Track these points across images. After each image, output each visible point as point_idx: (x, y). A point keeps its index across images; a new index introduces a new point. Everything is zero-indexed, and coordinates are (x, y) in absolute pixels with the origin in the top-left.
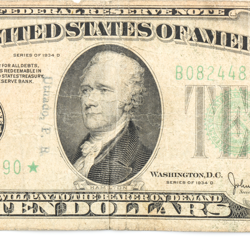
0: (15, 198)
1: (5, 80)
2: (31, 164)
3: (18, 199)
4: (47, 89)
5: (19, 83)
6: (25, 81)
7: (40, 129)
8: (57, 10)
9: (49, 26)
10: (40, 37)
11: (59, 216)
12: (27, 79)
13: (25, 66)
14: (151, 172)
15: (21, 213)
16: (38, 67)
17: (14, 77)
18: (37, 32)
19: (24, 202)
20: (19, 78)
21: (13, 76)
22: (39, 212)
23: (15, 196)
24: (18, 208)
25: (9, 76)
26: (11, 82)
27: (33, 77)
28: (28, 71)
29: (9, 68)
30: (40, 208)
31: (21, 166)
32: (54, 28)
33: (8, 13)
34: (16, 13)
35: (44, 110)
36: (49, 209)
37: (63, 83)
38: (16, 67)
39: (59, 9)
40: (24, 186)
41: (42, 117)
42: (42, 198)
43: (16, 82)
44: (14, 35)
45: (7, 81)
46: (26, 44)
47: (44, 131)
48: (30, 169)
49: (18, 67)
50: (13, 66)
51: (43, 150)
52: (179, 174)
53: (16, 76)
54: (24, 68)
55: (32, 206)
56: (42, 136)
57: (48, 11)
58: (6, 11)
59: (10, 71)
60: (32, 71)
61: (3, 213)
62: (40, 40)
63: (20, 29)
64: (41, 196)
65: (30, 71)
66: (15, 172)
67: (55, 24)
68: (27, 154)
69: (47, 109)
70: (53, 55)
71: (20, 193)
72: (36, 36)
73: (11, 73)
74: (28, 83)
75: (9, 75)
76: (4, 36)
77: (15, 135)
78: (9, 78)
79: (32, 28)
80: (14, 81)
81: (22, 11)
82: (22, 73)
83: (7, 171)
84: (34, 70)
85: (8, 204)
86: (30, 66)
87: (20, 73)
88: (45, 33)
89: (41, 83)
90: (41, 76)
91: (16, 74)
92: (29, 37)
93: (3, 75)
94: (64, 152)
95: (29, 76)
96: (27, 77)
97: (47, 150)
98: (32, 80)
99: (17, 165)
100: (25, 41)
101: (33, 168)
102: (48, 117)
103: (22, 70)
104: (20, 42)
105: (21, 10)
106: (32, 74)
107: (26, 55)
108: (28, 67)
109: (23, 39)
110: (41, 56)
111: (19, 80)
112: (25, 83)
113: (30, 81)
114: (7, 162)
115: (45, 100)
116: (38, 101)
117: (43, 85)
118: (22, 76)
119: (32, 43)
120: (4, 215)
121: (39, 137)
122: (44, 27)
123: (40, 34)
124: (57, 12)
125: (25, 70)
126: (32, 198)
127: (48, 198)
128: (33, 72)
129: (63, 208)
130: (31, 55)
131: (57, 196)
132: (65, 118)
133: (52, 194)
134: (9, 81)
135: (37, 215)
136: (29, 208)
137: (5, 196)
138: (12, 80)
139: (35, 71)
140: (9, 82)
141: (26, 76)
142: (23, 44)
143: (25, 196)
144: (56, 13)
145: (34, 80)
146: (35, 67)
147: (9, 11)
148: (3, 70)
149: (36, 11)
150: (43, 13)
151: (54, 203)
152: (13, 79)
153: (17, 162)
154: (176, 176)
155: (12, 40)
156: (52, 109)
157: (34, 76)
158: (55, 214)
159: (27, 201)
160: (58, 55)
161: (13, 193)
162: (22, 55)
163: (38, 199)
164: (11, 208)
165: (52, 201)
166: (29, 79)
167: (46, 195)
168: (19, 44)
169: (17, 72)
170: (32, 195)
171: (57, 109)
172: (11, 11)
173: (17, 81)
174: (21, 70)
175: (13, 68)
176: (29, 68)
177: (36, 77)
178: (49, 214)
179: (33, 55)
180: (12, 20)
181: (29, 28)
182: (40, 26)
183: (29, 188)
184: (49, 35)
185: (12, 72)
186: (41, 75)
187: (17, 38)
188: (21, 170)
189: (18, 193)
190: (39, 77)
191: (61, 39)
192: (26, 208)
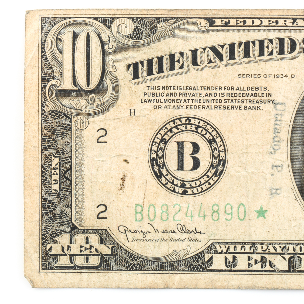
0: (238, 250)
1: (228, 106)
2: (259, 209)
3: (243, 251)
4: (279, 118)
5: (245, 109)
6: (252, 108)
7: (271, 166)
8: (292, 21)
9: (281, 41)
10: (271, 53)
11: (293, 272)
12: (254, 105)
13: (253, 89)
15: (246, 268)
16: (268, 90)
17: (238, 103)
18: (268, 47)
19: (250, 255)
20: (245, 104)
21: (237, 101)
22: (268, 267)
23: (239, 247)
24: (242, 262)
26: (235, 108)
27: (261, 102)
28: (256, 95)
29: (232, 92)
30: (270, 262)
31: (247, 210)
32: (288, 43)
33: (231, 24)
34: (242, 24)
35: (275, 143)
36: (281, 263)
37: (298, 110)
38: (241, 90)
39: (294, 20)
40: (250, 235)
41: (273, 151)
42: (272, 251)
43: (240, 108)
44: (239, 52)
45: (230, 107)
46: (254, 62)
47: (275, 168)
48: (257, 215)
49: (244, 90)
50: (237, 89)
51: (274, 191)
53: (240, 102)
54: (250, 92)
55: (259, 259)
56: (272, 175)
57: (281, 23)
58: (229, 22)
59: (234, 95)
60: (260, 95)
61: (224, 268)
62: (270, 57)
63: (247, 44)
64: (271, 247)
65: (258, 95)
66: (239, 218)
67: (290, 39)
68: (254, 196)
69: (278, 141)
70: (286, 76)
71: (244, 243)
72: (266, 53)
73: (235, 98)
74: (255, 109)
75: (232, 100)
76: (226, 53)
77: (239, 174)
78: (232, 104)
79: (261, 42)
80: (239, 107)
81: (249, 22)
82: (249, 98)
83: (229, 217)
84: (263, 94)
85: (230, 257)
86: (258, 89)
87: (246, 98)
88: (278, 49)
89: (271, 110)
90: (271, 102)
91: (241, 98)
92: (257, 53)
93: (225, 100)
94: (299, 194)
95: (257, 102)
96: (255, 103)
97: (278, 192)
98: (260, 106)
99: (242, 209)
100: (252, 59)
101: (261, 213)
102: (280, 151)
103: (249, 94)
104: (246, 59)
105: (247, 20)
106: (260, 98)
107: (253, 76)
108: (256, 90)
109: (250, 57)
110: (272, 76)
111: (245, 106)
112: (251, 109)
113: (258, 108)
114: (229, 206)
115: (276, 131)
116: (268, 132)
117: (274, 112)
118: (248, 101)
119: (261, 61)
120: (225, 271)
121: (269, 176)
122: (276, 42)
123: (270, 50)
124: (291, 23)
125: (252, 94)
126: (259, 250)
127: (279, 250)
128: (262, 97)
129: (297, 262)
130: (259, 76)
131: (291, 247)
132: (300, 153)
133: (285, 246)
134: (233, 107)
135: (266, 271)
136: (256, 262)
137: (227, 248)
138: (236, 107)
139: (265, 95)
140: (232, 109)
141: (253, 101)
142: (250, 62)
143: (251, 248)
144: (291, 25)
145: (262, 106)
146: (264, 90)
147: (233, 22)
148: (225, 94)
149: (266, 22)
150: (274, 24)
151: (287, 257)
152: (237, 104)
153: (241, 206)
155: (236, 57)
156: (285, 142)
157: (263, 101)
158: (287, 269)
159: (253, 253)
160: (293, 76)
161: (237, 243)
162: (248, 76)
163: (267, 252)
164: (233, 261)
165: (284, 254)
166: (257, 105)
167: (277, 247)
168: (245, 63)
169: (242, 96)
170: (259, 247)
171: (291, 141)
172: (235, 22)
173: (243, 108)
174: (247, 94)
175: (238, 92)
176: (257, 92)
177: (265, 102)
178: (281, 269)
179: (262, 76)
180: (237, 33)
181: (257, 43)
182: (271, 41)
183: (256, 238)
184: (281, 52)
185: (236, 96)
186: (272, 100)
187: (242, 55)
188: (247, 215)
189: (242, 243)
190: (269, 102)
191: (296, 57)
192: (252, 262)
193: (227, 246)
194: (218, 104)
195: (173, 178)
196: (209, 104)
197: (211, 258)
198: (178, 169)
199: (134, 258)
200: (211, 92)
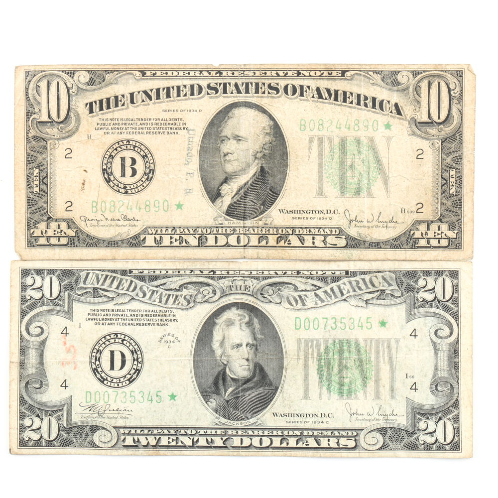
0: (164, 232)
1: (155, 132)
2: (178, 203)
3: (167, 233)
4: (191, 140)
7: (186, 174)
8: (199, 72)
9: (192, 87)
10: (185, 95)
11: (201, 247)
12: (174, 131)
13: (173, 120)
14: (280, 210)
15: (170, 245)
16: (184, 121)
18: (183, 91)
19: (171, 236)
20: (168, 130)
21: (162, 129)
22: (184, 244)
23: (164, 230)
24: (166, 241)
25: (158, 129)
27: (179, 129)
28: (175, 124)
29: (159, 122)
30: (186, 240)
31: (169, 205)
32: (197, 88)
33: (157, 75)
34: (165, 75)
35: (189, 157)
36: (193, 241)
37: (204, 134)
38: (164, 121)
39: (201, 72)
40: (172, 222)
41: (187, 163)
42: (187, 232)
43: (164, 133)
44: (163, 94)
45: (157, 133)
46: (173, 101)
47: (188, 175)
48: (176, 207)
49: (167, 121)
50: (162, 120)
51: (188, 191)
52: (303, 211)
53: (164, 129)
54: (171, 122)
55: (178, 239)
56: (187, 180)
57: (192, 73)
58: (156, 73)
59: (159, 124)
60: (178, 124)
61: (154, 245)
62: (185, 97)
63: (168, 89)
64: (186, 230)
66: (164, 210)
67: (198, 85)
68: (174, 194)
69: (191, 156)
70: (196, 111)
71: (168, 227)
72: (181, 95)
73: (160, 126)
74: (174, 134)
76: (154, 95)
77: (164, 179)
78: (159, 131)
79: (178, 88)
81: (170, 73)
82: (170, 126)
83: (157, 209)
85: (158, 237)
86: (176, 120)
87: (168, 126)
88: (190, 92)
89: (185, 134)
90: (186, 129)
92: (175, 95)
93: (154, 128)
94: (205, 193)
95: (176, 129)
97: (191, 191)
99: (166, 204)
100: (172, 99)
101: (179, 206)
102: (192, 163)
104: (168, 99)
106: (178, 126)
107: (173, 111)
109: (170, 97)
110: (186, 111)
112: (172, 134)
113: (176, 133)
114: (157, 202)
115: (189, 149)
116: (183, 150)
117: (187, 136)
118: (170, 128)
119: (178, 100)
120: (155, 247)
121: (184, 180)
122: (188, 87)
123: (185, 93)
126: (178, 232)
127: (192, 232)
129: (204, 240)
130: (177, 111)
131: (200, 230)
132: (206, 164)
133: (195, 229)
134: (159, 133)
135: (182, 247)
136: (176, 240)
137: (156, 231)
139: (181, 124)
141: (173, 129)
142: (170, 101)
143: (172, 230)
144: (199, 75)
145: (179, 131)
146: (181, 121)
147: (158, 73)
148: (154, 124)
149: (181, 73)
150: (187, 75)
151: (197, 236)
152: (162, 131)
153: (166, 202)
154: (300, 213)
155: (161, 98)
156: (195, 157)
158: (198, 245)
159: (174, 234)
160: (200, 111)
161: (162, 227)
162: (169, 111)
163: (183, 233)
164: (160, 240)
165: (195, 234)
166: (176, 131)
167: (190, 229)
168: (167, 102)
169: (165, 125)
170: (178, 230)
171: (199, 156)
172: (160, 73)
173: (166, 133)
174: (169, 123)
175: (162, 122)
176: (176, 122)
177: (181, 129)
178: (193, 245)
179: (179, 111)
180: (161, 81)
181: (175, 88)
182: (185, 86)
183: (175, 224)
184: (192, 94)
187: (165, 96)
188: (169, 208)
189: (166, 227)
190: (184, 129)
191: (202, 97)
192: (173, 240)
193: (156, 229)
194: (149, 131)
195: (118, 183)
196: (143, 131)
197: (145, 238)
198: (121, 176)
199: (91, 238)
200: (144, 122)
